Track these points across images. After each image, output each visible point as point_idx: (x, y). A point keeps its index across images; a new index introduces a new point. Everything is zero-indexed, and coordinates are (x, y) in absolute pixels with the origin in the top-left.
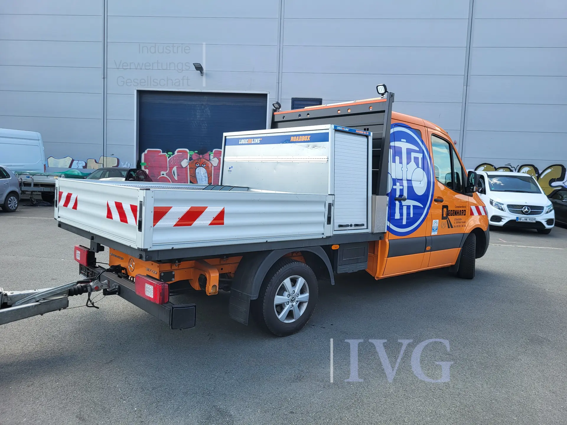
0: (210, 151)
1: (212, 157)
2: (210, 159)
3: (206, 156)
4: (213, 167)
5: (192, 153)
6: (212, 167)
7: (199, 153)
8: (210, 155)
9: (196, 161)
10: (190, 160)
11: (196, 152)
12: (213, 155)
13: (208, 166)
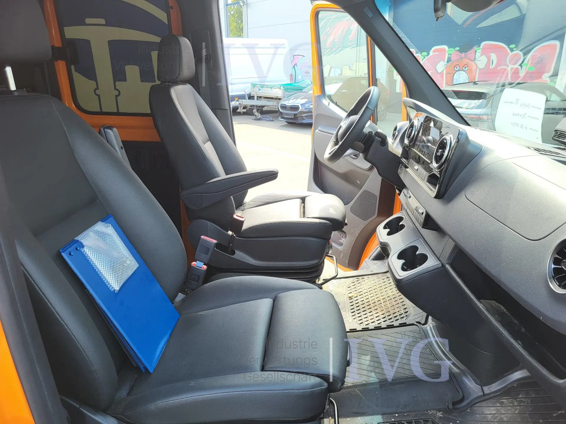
0: (477, 46)
1: (478, 55)
2: (475, 59)
3: (470, 53)
4: (478, 70)
5: (452, 51)
6: (476, 69)
7: (461, 51)
8: (476, 51)
9: (456, 63)
10: (448, 62)
11: (458, 48)
12: (480, 51)
13: (471, 69)
